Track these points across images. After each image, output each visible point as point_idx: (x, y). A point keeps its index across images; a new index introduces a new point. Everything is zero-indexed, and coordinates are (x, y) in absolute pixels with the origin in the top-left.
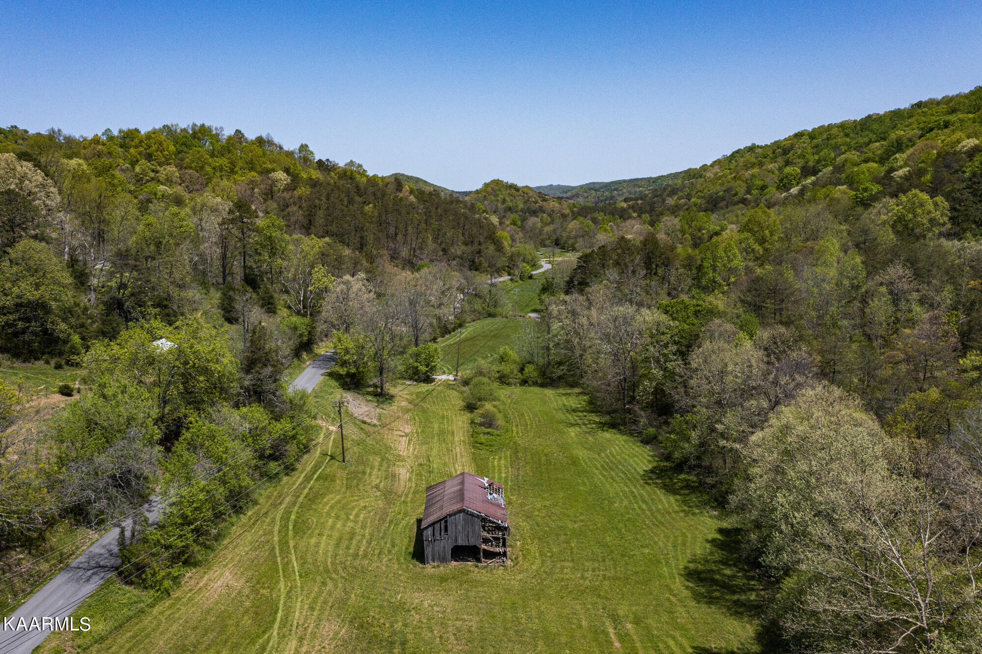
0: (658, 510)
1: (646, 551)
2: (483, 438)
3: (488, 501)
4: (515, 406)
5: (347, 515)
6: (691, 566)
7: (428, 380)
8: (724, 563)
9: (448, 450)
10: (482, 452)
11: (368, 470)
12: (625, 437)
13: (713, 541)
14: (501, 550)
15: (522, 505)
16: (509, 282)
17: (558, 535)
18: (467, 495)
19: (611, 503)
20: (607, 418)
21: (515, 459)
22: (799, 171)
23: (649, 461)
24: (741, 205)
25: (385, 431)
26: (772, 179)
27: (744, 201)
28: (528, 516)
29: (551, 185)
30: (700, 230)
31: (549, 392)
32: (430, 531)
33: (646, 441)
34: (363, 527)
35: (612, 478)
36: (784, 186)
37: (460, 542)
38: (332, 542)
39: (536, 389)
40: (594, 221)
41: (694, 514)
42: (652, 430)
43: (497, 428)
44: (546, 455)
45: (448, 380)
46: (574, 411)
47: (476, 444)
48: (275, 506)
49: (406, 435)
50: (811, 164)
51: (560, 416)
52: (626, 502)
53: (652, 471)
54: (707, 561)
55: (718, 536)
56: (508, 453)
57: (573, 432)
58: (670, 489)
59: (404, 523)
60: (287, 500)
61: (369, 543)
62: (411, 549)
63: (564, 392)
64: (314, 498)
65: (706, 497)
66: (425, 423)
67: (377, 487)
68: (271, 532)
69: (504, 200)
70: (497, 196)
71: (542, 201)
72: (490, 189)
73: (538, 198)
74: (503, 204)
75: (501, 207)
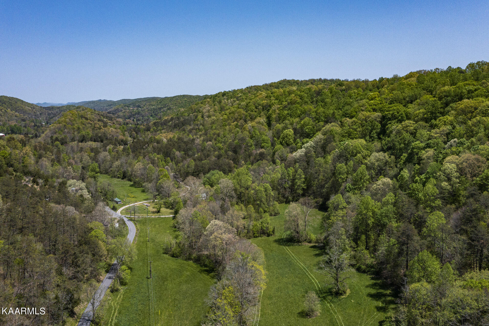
22: (293, 132)
69: (79, 128)
70: (74, 124)
71: (104, 127)
72: (68, 120)
73: (100, 123)
74: (79, 133)
75: (77, 135)
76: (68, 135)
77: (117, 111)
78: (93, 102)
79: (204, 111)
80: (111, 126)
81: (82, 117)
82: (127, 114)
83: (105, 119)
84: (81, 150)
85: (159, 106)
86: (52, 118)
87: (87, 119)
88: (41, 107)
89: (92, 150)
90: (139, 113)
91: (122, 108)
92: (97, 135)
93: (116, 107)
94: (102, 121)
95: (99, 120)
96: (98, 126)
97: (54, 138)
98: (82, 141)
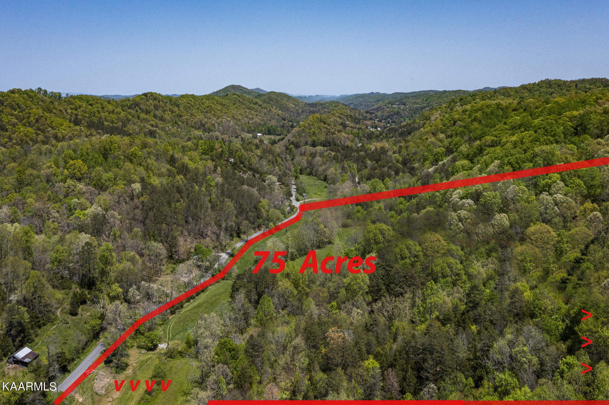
7: (153, 348)
22: (444, 150)
24: (408, 174)
25: (104, 398)
27: (412, 169)
36: (435, 159)
40: (343, 168)
43: (153, 396)
45: (163, 349)
49: (112, 401)
50: (452, 146)
66: (127, 390)
69: (314, 133)
70: (310, 129)
74: (311, 138)
75: (310, 140)
76: (303, 139)
77: (379, 108)
78: (363, 96)
81: (321, 121)
82: (386, 114)
85: (425, 105)
87: (325, 123)
88: (306, 104)
89: (311, 154)
91: (386, 105)
93: (379, 105)
95: (341, 124)
96: (333, 131)
97: (291, 141)
98: (313, 146)
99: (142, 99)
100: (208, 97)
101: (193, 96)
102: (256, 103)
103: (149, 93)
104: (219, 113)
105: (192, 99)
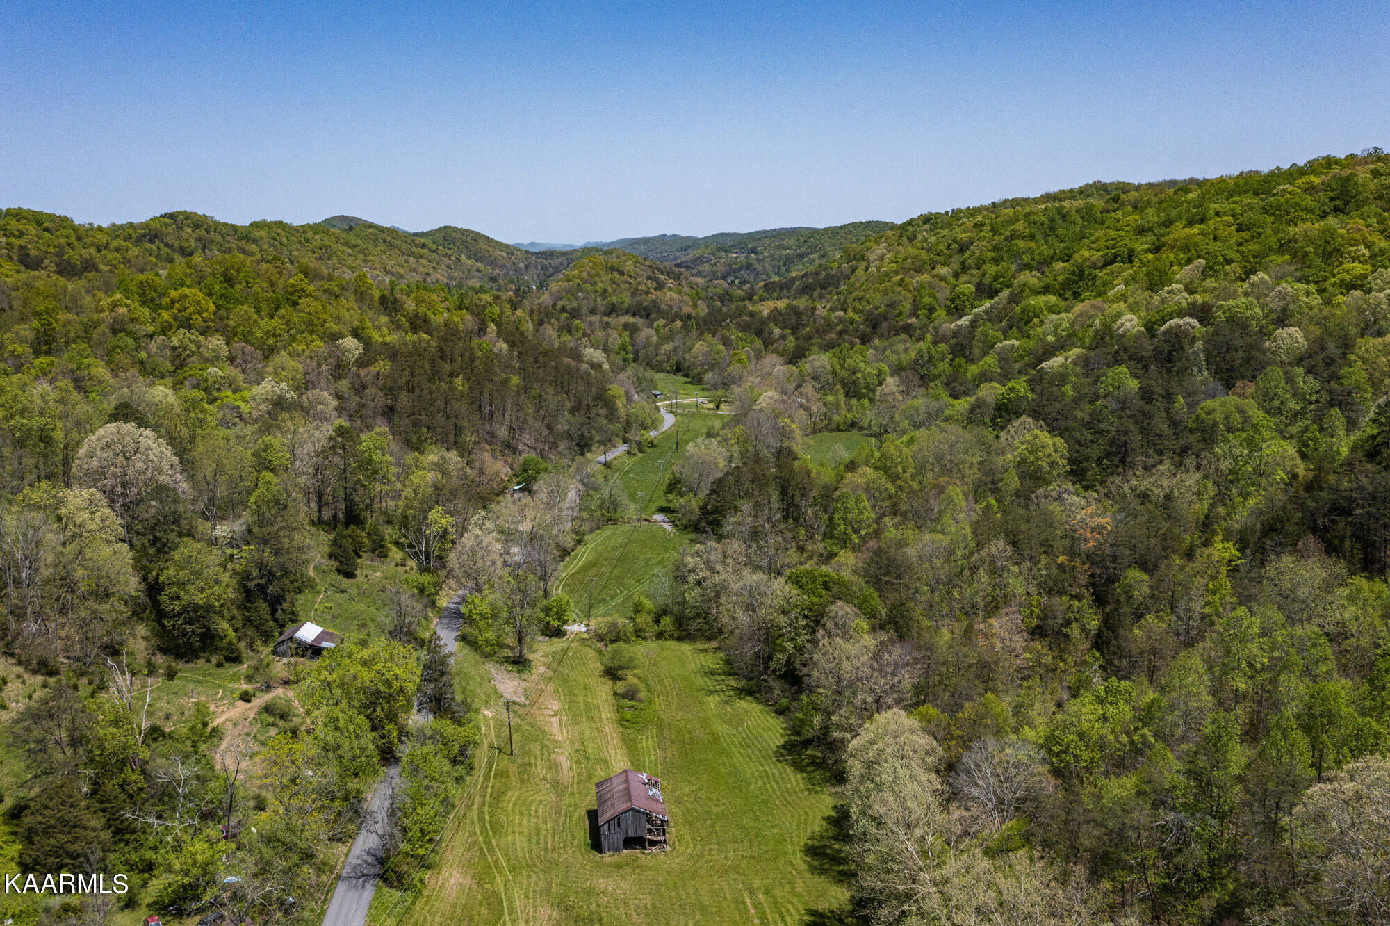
0: (787, 790)
1: (776, 831)
2: (628, 714)
3: (649, 798)
4: (654, 669)
5: (529, 810)
6: (810, 842)
7: (558, 633)
8: (835, 839)
9: (599, 731)
10: (631, 731)
11: (533, 761)
12: (761, 707)
13: (828, 819)
14: (662, 839)
15: (673, 790)
16: (626, 457)
17: (705, 820)
18: (633, 794)
19: (748, 784)
20: (743, 683)
21: (661, 738)
22: (973, 289)
23: (782, 735)
24: (904, 336)
25: (534, 711)
26: (943, 294)
27: (907, 329)
28: (679, 803)
29: (664, 235)
30: (854, 373)
31: (686, 648)
32: (606, 827)
33: (780, 712)
34: (545, 822)
35: (749, 757)
36: (956, 308)
37: (630, 835)
38: (525, 839)
39: (673, 644)
40: (726, 342)
41: (816, 792)
42: (784, 701)
43: (640, 701)
44: (689, 732)
45: (581, 632)
46: (712, 674)
47: (623, 722)
48: (469, 807)
49: (556, 714)
50: (987, 280)
51: (700, 681)
52: (760, 783)
53: (784, 747)
54: (822, 837)
55: (833, 814)
56: (654, 731)
57: (712, 701)
58: (798, 767)
59: (576, 815)
60: (477, 800)
61: (553, 837)
62: (589, 842)
63: (701, 647)
64: (498, 796)
65: (828, 774)
66: (570, 697)
67: (545, 779)
68: (475, 833)
69: (605, 291)
70: (595, 283)
71: (656, 289)
72: (584, 275)
73: (649, 283)
74: (604, 299)
75: (601, 303)
76: (584, 302)
77: (699, 260)
78: (645, 241)
79: (873, 257)
80: (670, 289)
81: (612, 269)
82: (720, 268)
83: (661, 277)
84: (607, 325)
85: (802, 250)
86: (551, 276)
87: (622, 273)
88: (527, 252)
89: (626, 326)
90: (748, 267)
91: (712, 254)
92: (639, 304)
93: (697, 253)
94: (657, 280)
95: (649, 278)
96: (644, 288)
97: (559, 307)
98: (609, 314)
99: (166, 225)
100: (314, 228)
101: (280, 224)
102: (423, 246)
103: (180, 213)
104: (350, 261)
105: (279, 231)
